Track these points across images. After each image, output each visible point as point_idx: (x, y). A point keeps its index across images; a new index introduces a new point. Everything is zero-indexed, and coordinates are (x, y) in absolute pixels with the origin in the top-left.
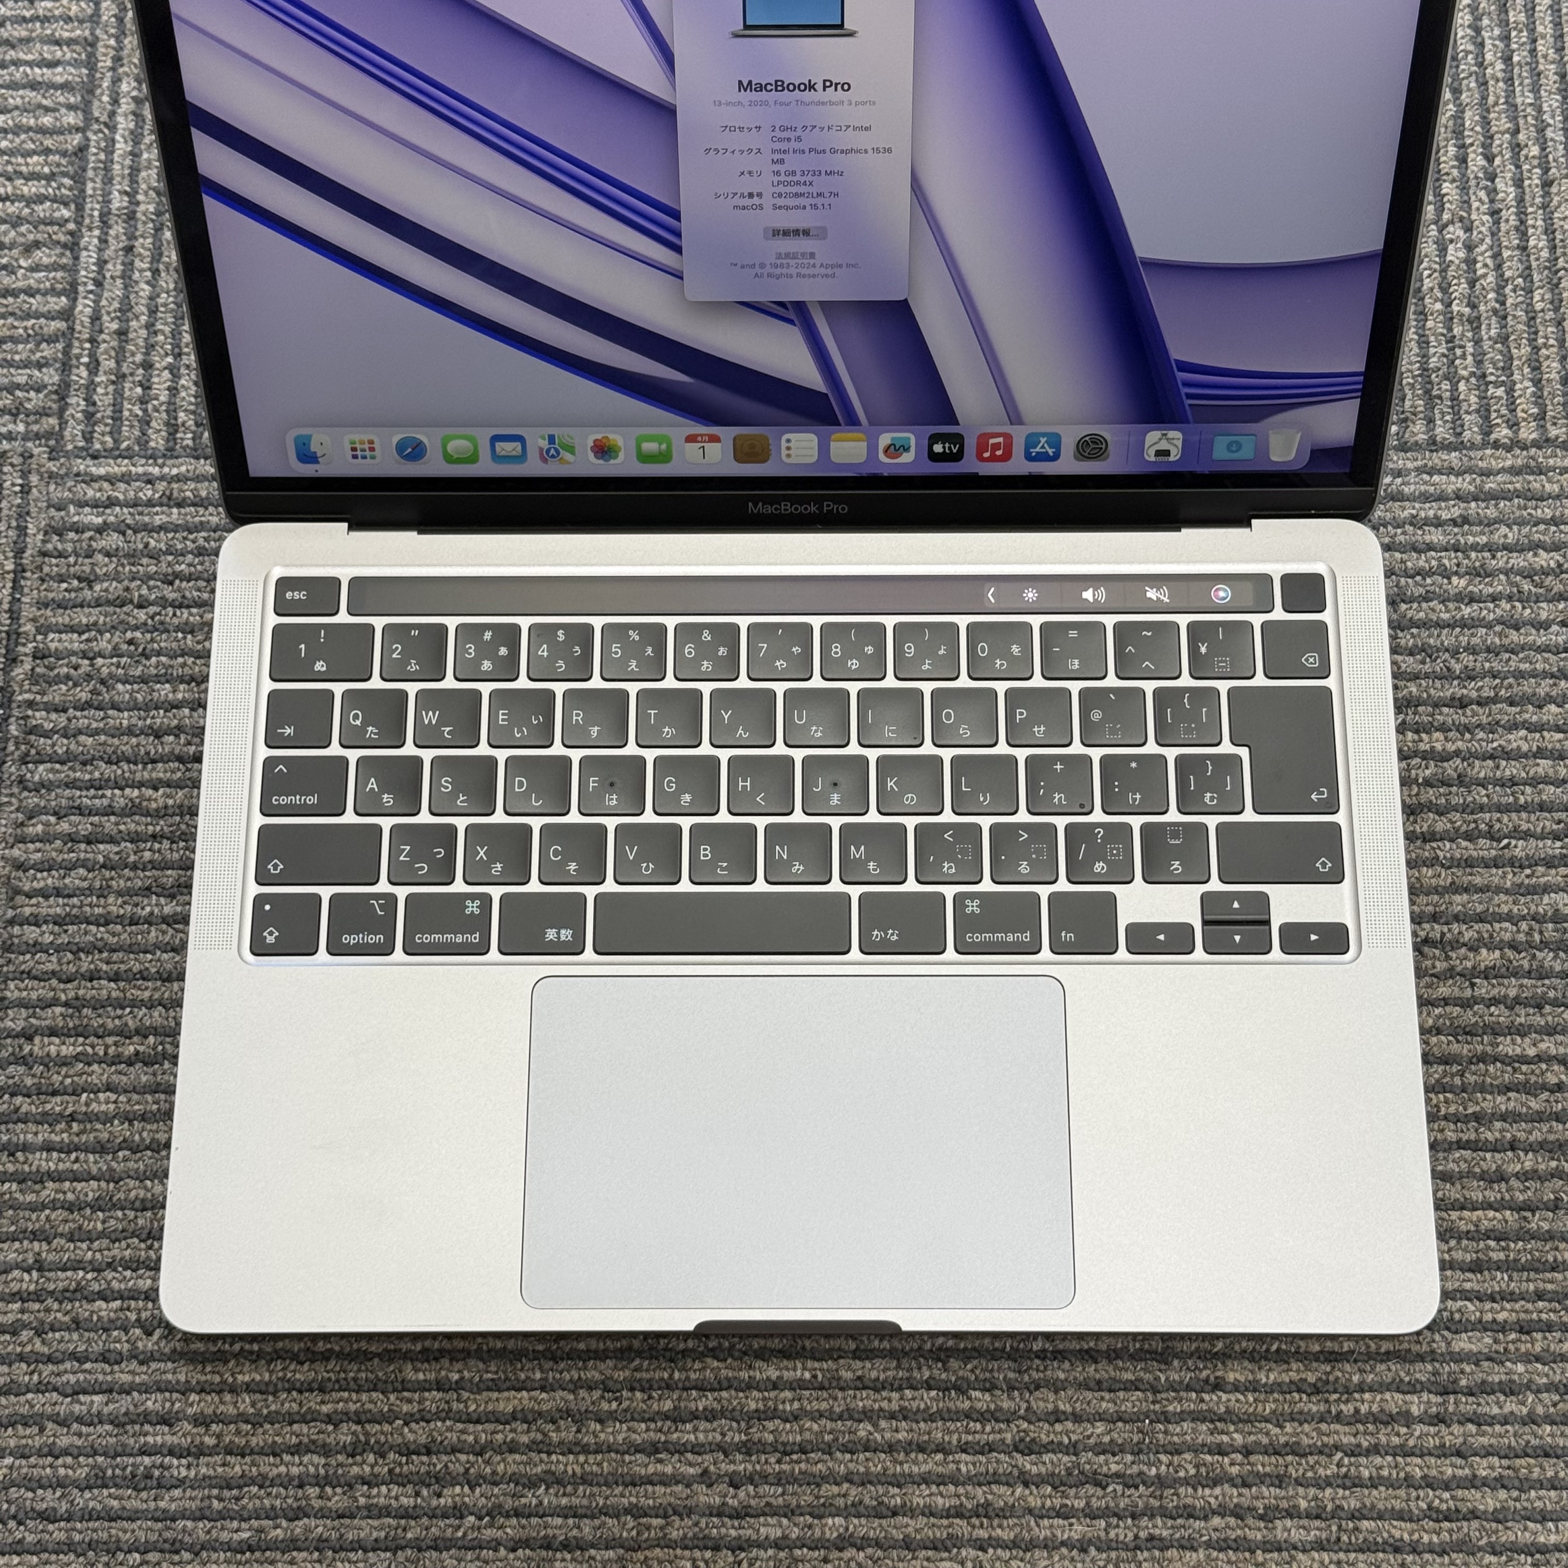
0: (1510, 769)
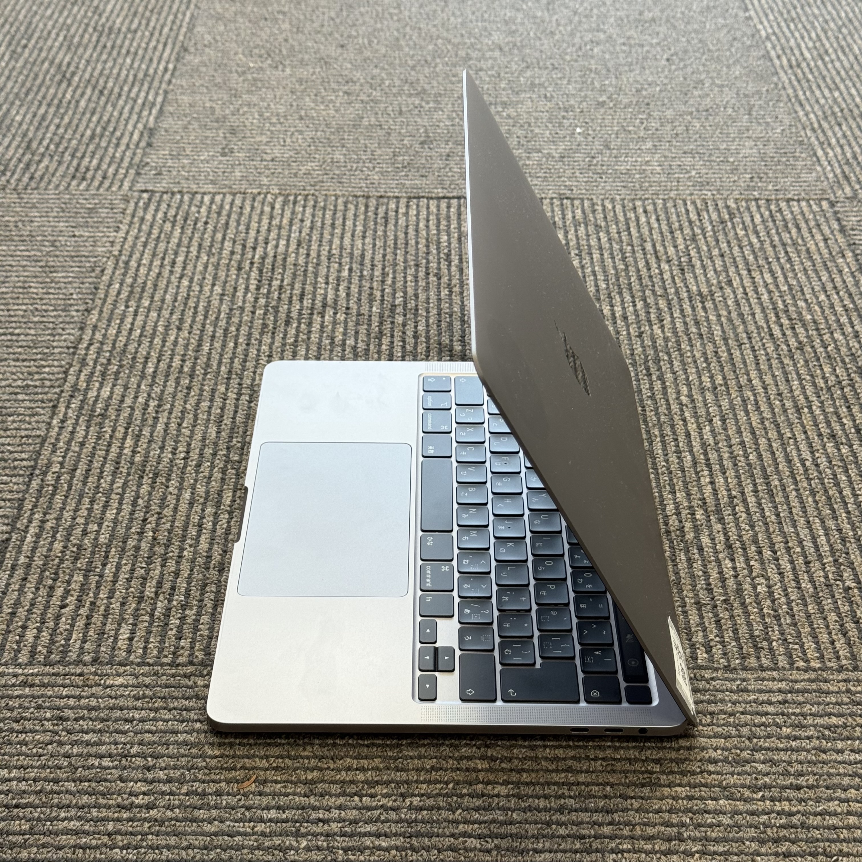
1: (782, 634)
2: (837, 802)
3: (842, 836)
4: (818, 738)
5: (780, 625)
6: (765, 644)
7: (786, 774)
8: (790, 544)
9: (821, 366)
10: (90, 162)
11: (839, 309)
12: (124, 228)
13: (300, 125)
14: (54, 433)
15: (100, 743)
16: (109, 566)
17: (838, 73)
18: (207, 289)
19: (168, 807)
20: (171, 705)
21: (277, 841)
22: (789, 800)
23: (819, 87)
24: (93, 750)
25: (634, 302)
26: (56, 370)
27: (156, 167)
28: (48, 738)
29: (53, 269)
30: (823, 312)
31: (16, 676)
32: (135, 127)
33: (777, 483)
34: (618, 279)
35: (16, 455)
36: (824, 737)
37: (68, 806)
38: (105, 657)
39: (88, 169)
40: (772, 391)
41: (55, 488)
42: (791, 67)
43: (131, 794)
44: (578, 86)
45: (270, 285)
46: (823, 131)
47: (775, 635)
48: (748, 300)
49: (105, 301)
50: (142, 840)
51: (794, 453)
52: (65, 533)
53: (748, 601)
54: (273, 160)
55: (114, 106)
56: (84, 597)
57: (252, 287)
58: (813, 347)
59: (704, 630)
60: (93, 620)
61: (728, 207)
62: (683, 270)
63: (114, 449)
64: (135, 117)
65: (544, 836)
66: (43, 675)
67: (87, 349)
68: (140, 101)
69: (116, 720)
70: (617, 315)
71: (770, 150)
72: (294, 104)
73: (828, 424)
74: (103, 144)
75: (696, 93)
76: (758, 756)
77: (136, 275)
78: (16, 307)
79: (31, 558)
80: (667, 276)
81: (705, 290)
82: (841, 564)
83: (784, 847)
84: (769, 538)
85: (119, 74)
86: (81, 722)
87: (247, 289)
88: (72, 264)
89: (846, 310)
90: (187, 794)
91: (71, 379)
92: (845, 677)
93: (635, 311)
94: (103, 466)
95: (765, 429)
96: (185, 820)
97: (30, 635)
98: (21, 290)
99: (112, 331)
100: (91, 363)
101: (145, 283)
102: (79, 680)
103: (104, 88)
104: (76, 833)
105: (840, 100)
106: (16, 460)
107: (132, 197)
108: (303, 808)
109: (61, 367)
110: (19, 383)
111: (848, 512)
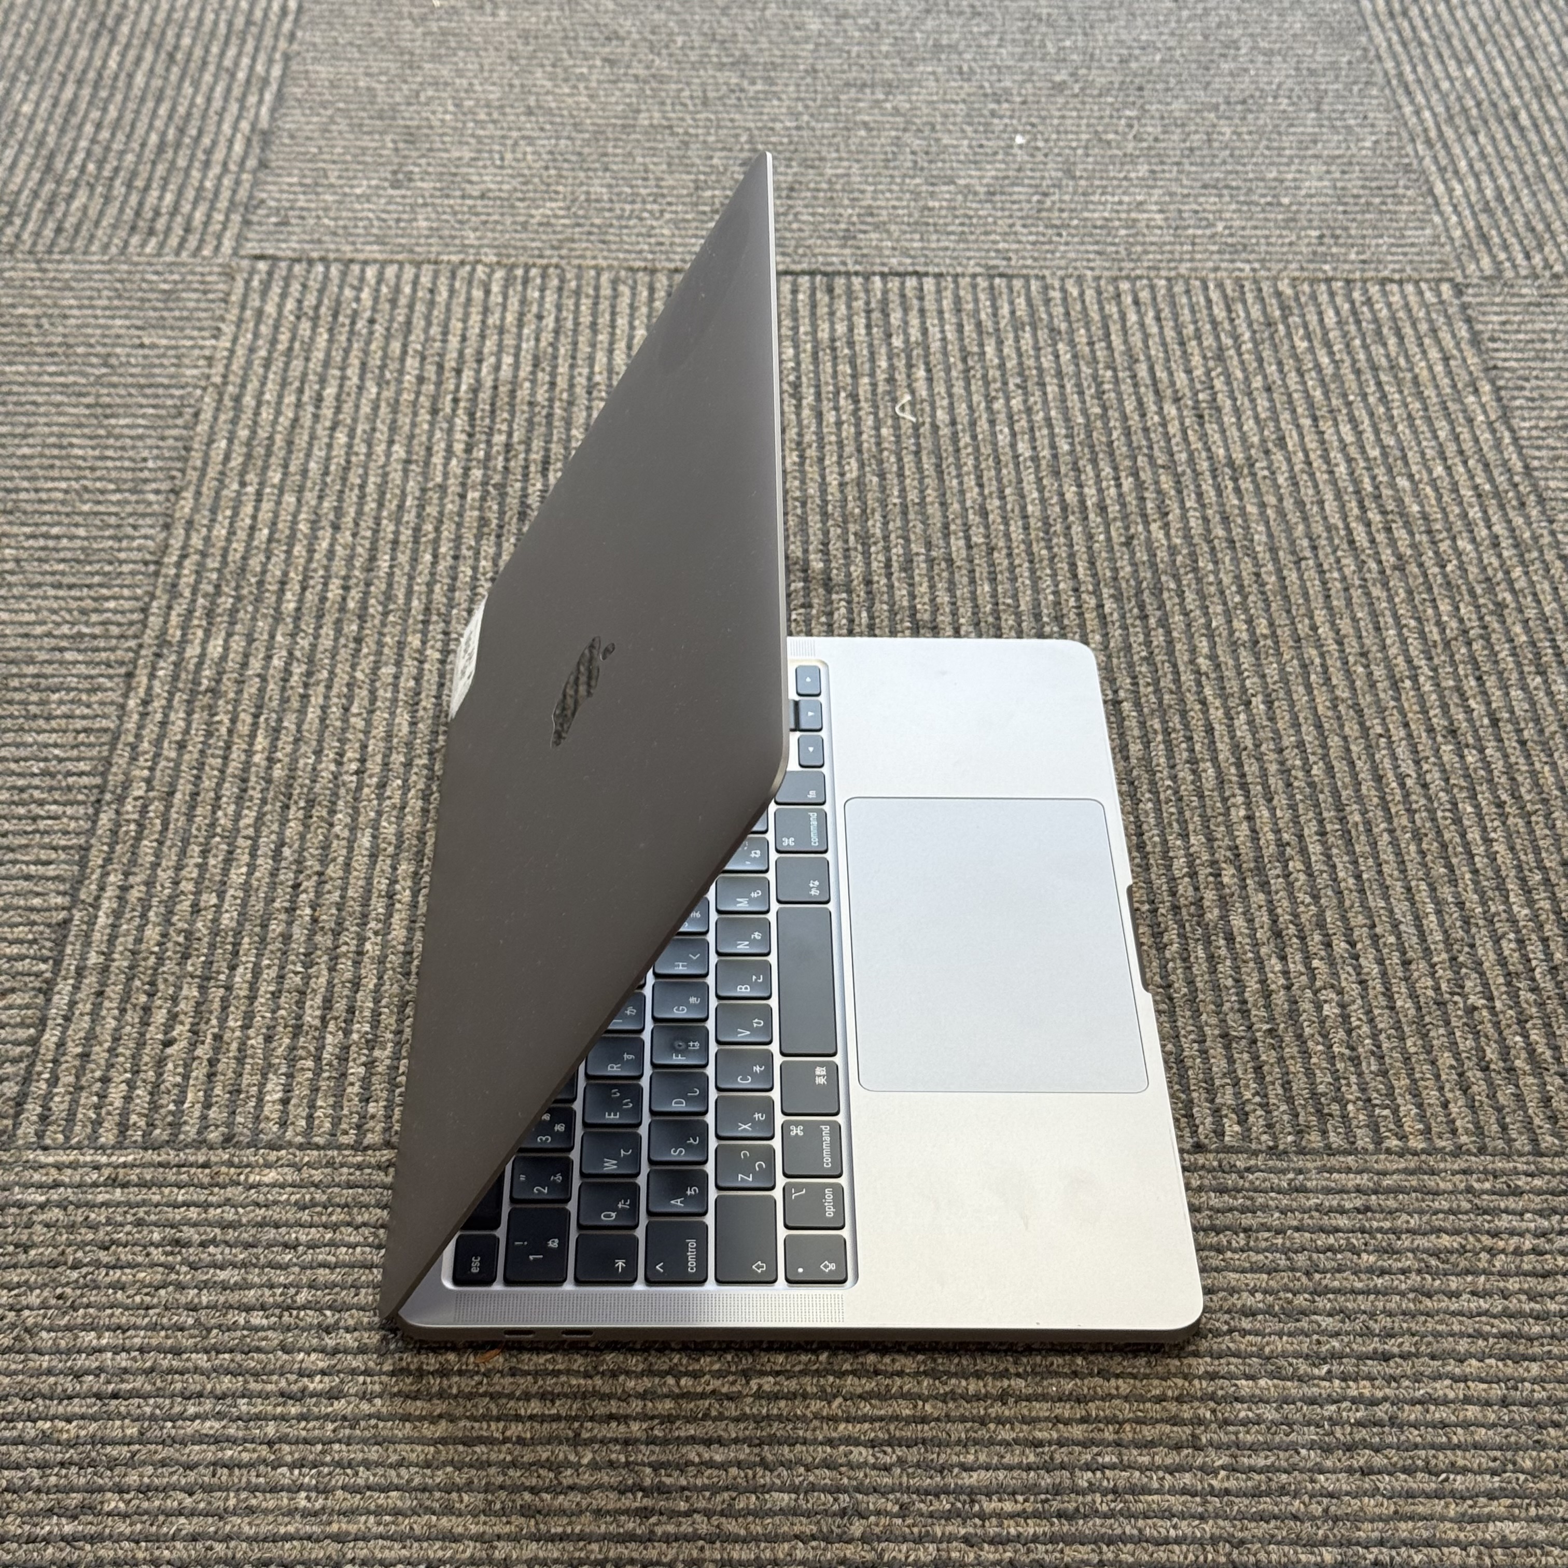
0: (1440, 1413)
1: (1363, 1090)
2: (1448, 1382)
3: (1455, 1440)
4: (1419, 1272)
5: (1360, 1075)
6: (1335, 1107)
7: (1368, 1333)
8: (1378, 930)
9: (1434, 600)
10: (161, 198)
11: (1467, 493)
12: (228, 329)
13: (529, 125)
14: (131, 725)
15: (245, 1286)
16: (240, 970)
17: (1474, 28)
18: (380, 449)
19: (364, 1396)
20: (359, 1219)
21: (544, 1454)
22: (1371, 1378)
23: (1440, 55)
24: (234, 1297)
25: (1117, 479)
26: (127, 605)
27: (278, 210)
28: (158, 1276)
29: (109, 411)
30: (1439, 498)
31: (97, 1167)
32: (235, 128)
33: (1357, 818)
34: (1089, 436)
35: (70, 766)
36: (1428, 1269)
37: (200, 1395)
38: (244, 1133)
39: (157, 213)
40: (1352, 646)
41: (141, 826)
42: (1392, 15)
43: (301, 1374)
44: (1018, 50)
45: (489, 443)
46: (1446, 146)
47: (1352, 1093)
48: (1312, 475)
49: (203, 473)
50: (323, 1452)
51: (1387, 763)
52: (162, 910)
53: (1308, 1031)
54: (483, 196)
55: (196, 84)
56: (203, 1026)
57: (459, 447)
58: (1421, 565)
59: (1236, 1084)
60: (220, 1067)
61: (1278, 294)
62: (1201, 417)
63: (236, 754)
64: (234, 107)
65: (976, 1442)
66: (143, 1166)
67: (179, 565)
68: (241, 75)
69: (269, 1246)
70: (1089, 503)
71: (1354, 184)
72: (516, 82)
73: (1445, 708)
74: (182, 163)
75: (1225, 66)
76: (1322, 1303)
77: (255, 423)
78: (50, 485)
79: (108, 956)
80: (1174, 428)
81: (1239, 456)
82: (1462, 965)
83: (1362, 1458)
84: (1344, 919)
85: (200, 21)
86: (212, 1249)
87: (449, 450)
88: (144, 401)
89: (1479, 496)
90: (392, 1374)
91: (154, 621)
92: (1464, 1165)
93: (1120, 495)
94: (219, 785)
95: (1339, 718)
96: (391, 1417)
97: (116, 1094)
98: (56, 452)
99: (220, 531)
100: (187, 593)
101: (271, 438)
102: (203, 1176)
103: (176, 47)
104: (216, 1440)
105: (1476, 82)
106: (69, 774)
107: (240, 270)
108: (584, 1396)
109: (136, 599)
110: (65, 629)
111: (1475, 872)
